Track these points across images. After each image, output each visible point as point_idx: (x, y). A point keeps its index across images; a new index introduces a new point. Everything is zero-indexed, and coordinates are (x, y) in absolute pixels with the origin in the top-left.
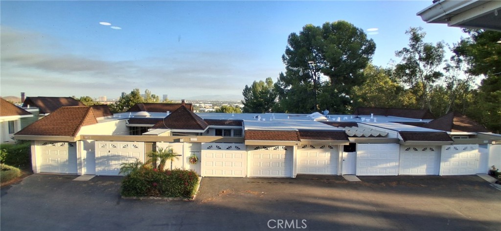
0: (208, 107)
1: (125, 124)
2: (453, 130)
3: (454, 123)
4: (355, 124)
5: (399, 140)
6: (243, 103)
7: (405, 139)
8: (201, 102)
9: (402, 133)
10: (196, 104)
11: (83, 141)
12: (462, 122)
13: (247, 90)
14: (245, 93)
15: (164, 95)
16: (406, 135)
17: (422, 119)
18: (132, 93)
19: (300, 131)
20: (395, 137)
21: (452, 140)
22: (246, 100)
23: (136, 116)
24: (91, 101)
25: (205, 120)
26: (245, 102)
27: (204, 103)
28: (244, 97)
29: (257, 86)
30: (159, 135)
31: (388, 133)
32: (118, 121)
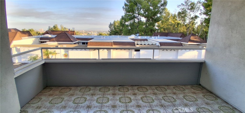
0: (96, 34)
1: (38, 40)
2: (189, 42)
3: (191, 39)
4: (147, 40)
5: (159, 46)
6: (109, 32)
7: (161, 45)
8: (92, 32)
9: (160, 43)
10: (89, 33)
11: (15, 47)
12: (195, 38)
13: (111, 25)
14: (110, 26)
15: (73, 28)
16: (162, 44)
17: (180, 37)
18: (54, 27)
19: (114, 42)
20: (158, 45)
21: (183, 46)
22: (111, 30)
23: (44, 36)
24: (34, 31)
25: (77, 38)
26: (110, 31)
27: (94, 32)
28: (109, 28)
29: (116, 23)
30: (49, 44)
31: (156, 43)
32: (34, 38)
